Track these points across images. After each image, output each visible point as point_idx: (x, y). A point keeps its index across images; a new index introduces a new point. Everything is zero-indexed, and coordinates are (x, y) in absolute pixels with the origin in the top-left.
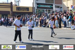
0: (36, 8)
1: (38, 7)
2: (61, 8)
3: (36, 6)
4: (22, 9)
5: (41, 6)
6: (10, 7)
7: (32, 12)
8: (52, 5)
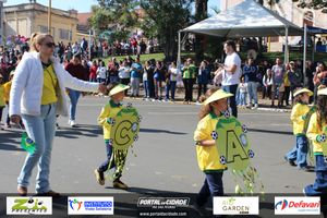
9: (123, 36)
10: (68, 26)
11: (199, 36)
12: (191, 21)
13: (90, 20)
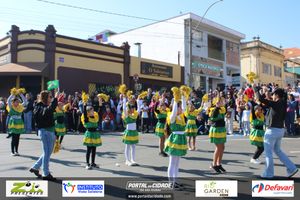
0: (187, 71)
2: (233, 75)
4: (156, 69)
6: (122, 60)
7: (179, 80)
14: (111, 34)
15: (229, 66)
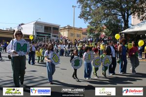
0: (36, 36)
1: (37, 36)
2: (57, 37)
3: (36, 34)
5: (40, 35)
8: (50, 34)
9: (98, 35)
10: (79, 33)
11: (126, 34)
12: (122, 29)
13: (87, 30)
14: (22, 24)
15: (54, 34)
